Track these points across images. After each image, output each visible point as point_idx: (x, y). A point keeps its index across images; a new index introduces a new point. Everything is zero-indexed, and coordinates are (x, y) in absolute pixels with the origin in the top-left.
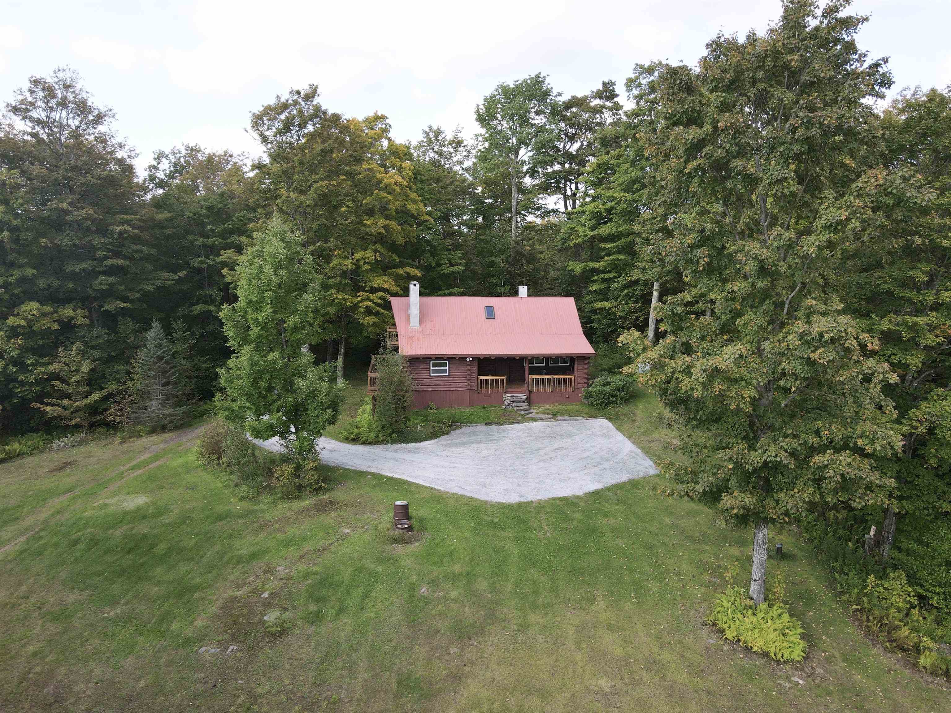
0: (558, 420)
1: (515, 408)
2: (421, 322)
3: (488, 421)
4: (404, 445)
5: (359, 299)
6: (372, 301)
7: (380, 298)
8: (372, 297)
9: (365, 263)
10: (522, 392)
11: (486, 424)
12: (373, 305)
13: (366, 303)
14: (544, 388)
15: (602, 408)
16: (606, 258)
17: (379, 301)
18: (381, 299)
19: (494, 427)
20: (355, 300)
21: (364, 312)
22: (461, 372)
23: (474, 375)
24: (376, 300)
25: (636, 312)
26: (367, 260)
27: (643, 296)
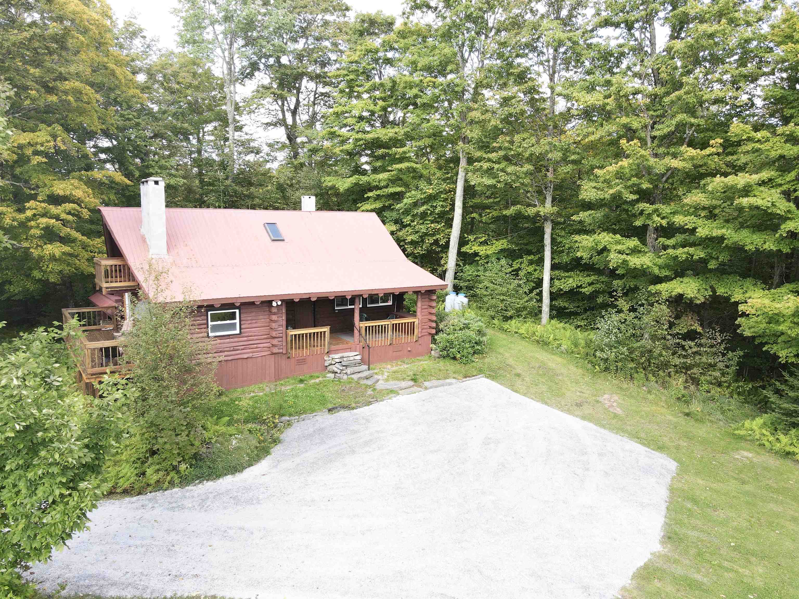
0: (426, 388)
1: (355, 377)
2: (169, 247)
3: (330, 406)
4: (209, 485)
5: (29, 213)
6: (57, 218)
7: (69, 213)
8: (54, 210)
9: (36, 153)
10: (350, 349)
11: (330, 410)
12: (58, 224)
13: (44, 221)
14: (380, 341)
17: (70, 218)
18: (73, 215)
19: (344, 414)
20: (22, 217)
21: (41, 237)
22: (260, 325)
23: (281, 329)
24: (63, 216)
26: (39, 148)
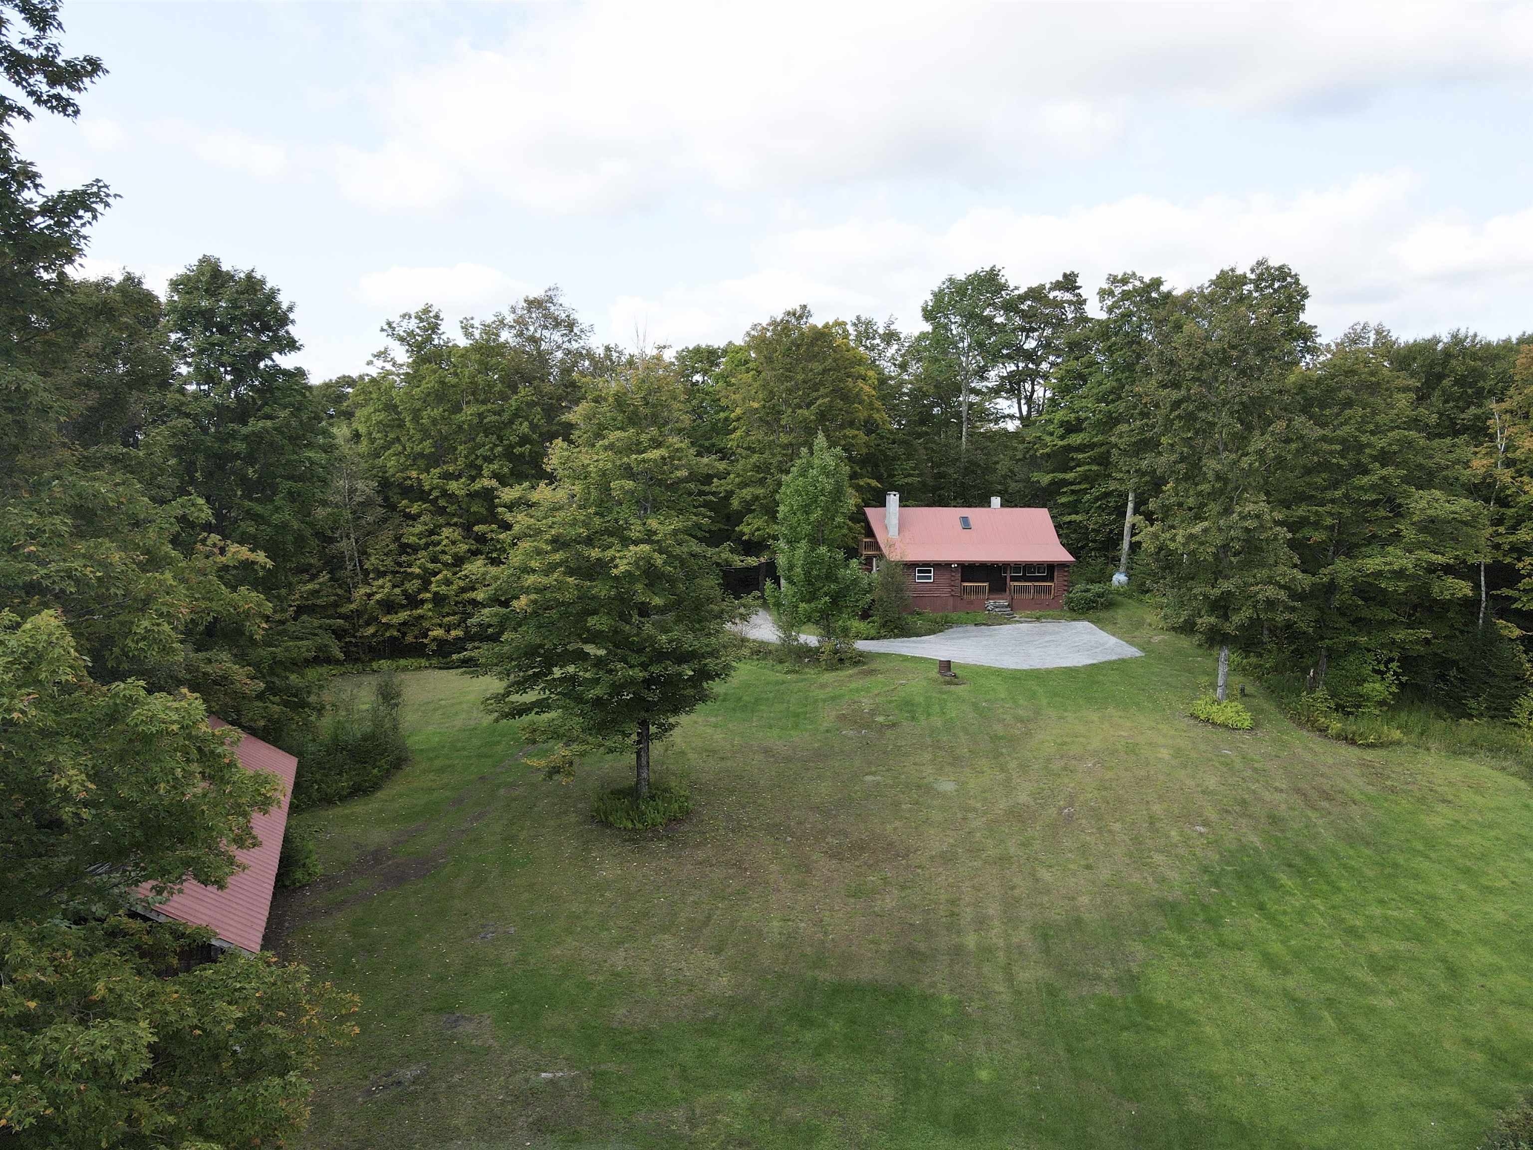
0: (1041, 623)
1: (999, 612)
2: (899, 532)
3: (976, 623)
10: (1004, 598)
11: (975, 625)
14: (1025, 596)
15: (1083, 613)
16: (1078, 469)
19: (983, 627)
22: (944, 579)
23: (958, 581)
25: (1110, 524)
27: (1116, 508)
